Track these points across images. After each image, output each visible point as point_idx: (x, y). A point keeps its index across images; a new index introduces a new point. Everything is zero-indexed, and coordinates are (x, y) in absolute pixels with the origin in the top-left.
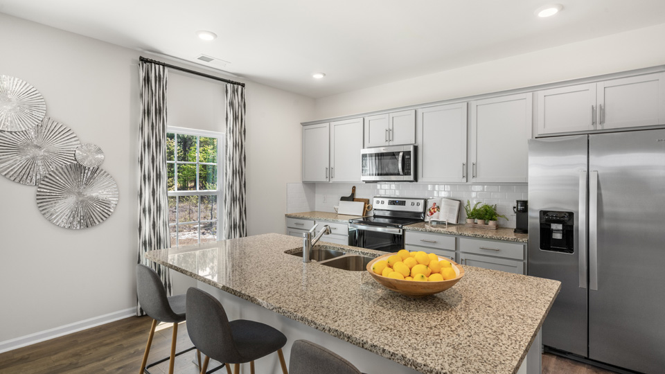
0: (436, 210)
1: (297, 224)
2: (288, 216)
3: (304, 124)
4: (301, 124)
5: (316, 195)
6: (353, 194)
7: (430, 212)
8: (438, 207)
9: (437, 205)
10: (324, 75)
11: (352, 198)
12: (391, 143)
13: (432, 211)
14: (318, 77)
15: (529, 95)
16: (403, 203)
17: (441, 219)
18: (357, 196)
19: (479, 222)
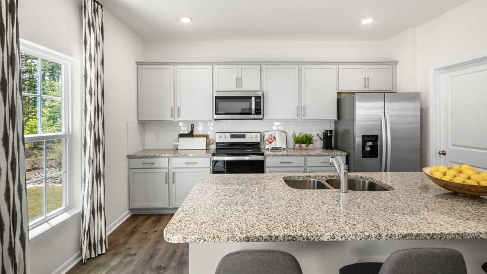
0: (273, 139)
1: (144, 164)
2: (129, 157)
3: (139, 63)
4: (136, 62)
5: (146, 134)
6: (192, 131)
7: (269, 141)
8: (274, 138)
9: (273, 136)
10: (192, 19)
11: (191, 135)
12: (240, 89)
13: (270, 141)
14: (186, 21)
15: (335, 67)
16: (244, 136)
17: (278, 146)
18: (195, 133)
19: (303, 145)
